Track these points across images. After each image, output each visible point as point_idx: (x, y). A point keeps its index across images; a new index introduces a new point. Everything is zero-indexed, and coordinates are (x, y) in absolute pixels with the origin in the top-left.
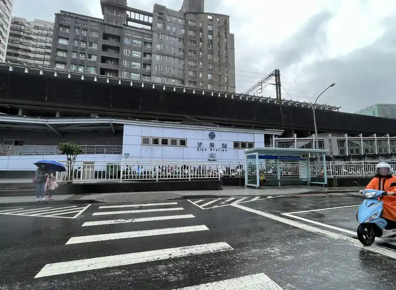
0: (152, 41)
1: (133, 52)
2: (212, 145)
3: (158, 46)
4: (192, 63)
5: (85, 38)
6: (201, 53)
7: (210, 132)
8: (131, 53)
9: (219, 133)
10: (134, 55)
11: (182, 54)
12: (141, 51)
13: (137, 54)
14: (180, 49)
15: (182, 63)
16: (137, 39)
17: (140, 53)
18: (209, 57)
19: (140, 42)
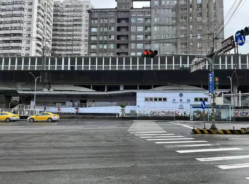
0: (151, 16)
1: (138, 28)
2: (181, 100)
3: (156, 20)
4: (183, 28)
5: (107, 24)
6: (191, 18)
7: (180, 93)
8: (136, 29)
9: (186, 93)
10: (139, 30)
11: (174, 21)
12: (144, 26)
13: (140, 29)
14: (173, 18)
15: (175, 29)
16: (140, 17)
17: (142, 28)
18: (199, 19)
19: (142, 19)
